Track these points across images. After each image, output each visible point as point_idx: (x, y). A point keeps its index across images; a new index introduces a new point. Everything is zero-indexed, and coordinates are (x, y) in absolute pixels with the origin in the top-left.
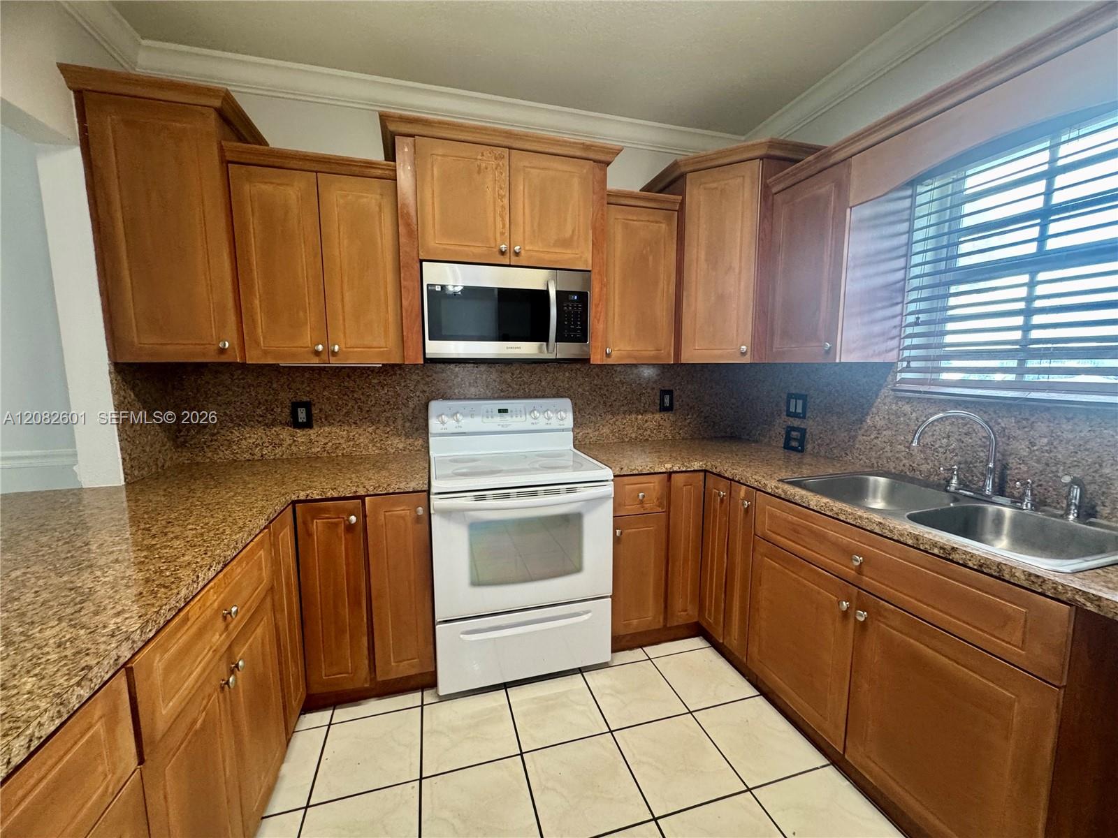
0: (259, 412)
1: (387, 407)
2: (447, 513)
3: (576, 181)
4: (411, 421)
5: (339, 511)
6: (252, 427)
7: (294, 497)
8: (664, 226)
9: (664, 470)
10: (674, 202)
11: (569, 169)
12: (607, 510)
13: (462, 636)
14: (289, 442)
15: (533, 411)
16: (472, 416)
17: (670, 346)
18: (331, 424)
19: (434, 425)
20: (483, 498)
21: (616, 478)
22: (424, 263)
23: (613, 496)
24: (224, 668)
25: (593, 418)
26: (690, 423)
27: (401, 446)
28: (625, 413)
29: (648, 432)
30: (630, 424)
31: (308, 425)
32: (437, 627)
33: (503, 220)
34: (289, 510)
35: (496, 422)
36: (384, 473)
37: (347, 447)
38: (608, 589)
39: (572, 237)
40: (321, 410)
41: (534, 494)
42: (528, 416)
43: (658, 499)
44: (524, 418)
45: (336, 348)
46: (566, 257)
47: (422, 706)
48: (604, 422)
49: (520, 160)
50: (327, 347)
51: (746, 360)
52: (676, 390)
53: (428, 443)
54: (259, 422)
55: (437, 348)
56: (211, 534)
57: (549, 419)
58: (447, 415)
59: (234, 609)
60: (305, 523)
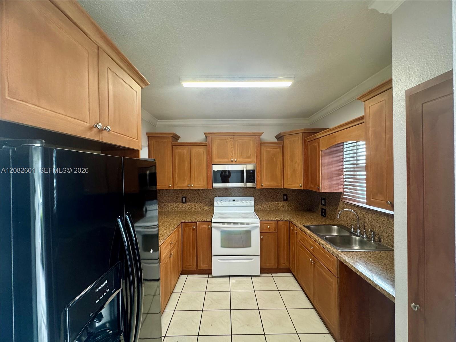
0: (175, 199)
1: (204, 198)
2: (215, 227)
3: (251, 142)
4: (210, 202)
5: (191, 225)
6: (173, 203)
7: (182, 221)
8: (278, 149)
9: (276, 220)
10: (281, 143)
11: (250, 139)
12: (258, 231)
13: (219, 260)
14: (181, 207)
15: (242, 200)
16: (225, 201)
17: (282, 183)
18: (191, 202)
19: (216, 204)
20: (224, 224)
21: (261, 222)
22: (213, 165)
23: (259, 226)
24: (169, 254)
25: (261, 203)
26: (294, 205)
27: (207, 209)
28: (271, 201)
29: (279, 207)
30: (273, 205)
31: (185, 202)
32: (213, 257)
33: (232, 153)
34: (181, 224)
35: (232, 203)
36: (202, 216)
37: (194, 208)
38: (258, 253)
39: (250, 156)
40: (188, 199)
41: (238, 224)
42: (241, 202)
43: (274, 228)
44: (240, 202)
45: (193, 185)
46: (249, 161)
47: (208, 278)
48: (265, 204)
49: (237, 138)
50: (190, 185)
51: (302, 188)
52: (288, 194)
53: (214, 208)
54: (175, 201)
55: (215, 185)
56: (168, 228)
57: (247, 203)
58: (219, 201)
59: (172, 242)
60: (184, 227)
